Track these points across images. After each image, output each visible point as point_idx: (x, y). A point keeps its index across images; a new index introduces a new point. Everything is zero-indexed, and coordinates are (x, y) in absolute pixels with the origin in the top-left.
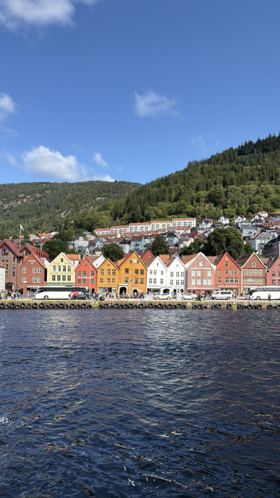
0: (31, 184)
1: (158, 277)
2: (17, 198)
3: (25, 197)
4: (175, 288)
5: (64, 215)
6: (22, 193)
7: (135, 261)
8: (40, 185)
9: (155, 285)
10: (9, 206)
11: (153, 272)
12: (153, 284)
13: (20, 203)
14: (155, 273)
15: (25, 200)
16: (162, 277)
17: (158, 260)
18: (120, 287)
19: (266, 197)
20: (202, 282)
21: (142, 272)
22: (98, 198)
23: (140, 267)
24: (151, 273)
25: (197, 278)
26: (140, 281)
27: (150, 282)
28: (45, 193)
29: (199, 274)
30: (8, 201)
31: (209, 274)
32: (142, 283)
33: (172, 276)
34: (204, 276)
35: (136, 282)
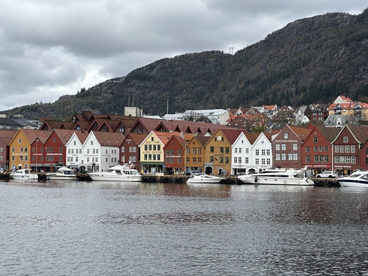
1: (243, 155)
4: (260, 168)
7: (219, 138)
9: (240, 164)
11: (238, 150)
12: (238, 163)
14: (240, 151)
16: (247, 156)
17: (243, 137)
18: (206, 166)
20: (287, 157)
21: (228, 150)
23: (225, 144)
24: (236, 151)
26: (224, 161)
31: (295, 148)
32: (227, 162)
33: (257, 154)
34: (289, 150)
35: (222, 161)
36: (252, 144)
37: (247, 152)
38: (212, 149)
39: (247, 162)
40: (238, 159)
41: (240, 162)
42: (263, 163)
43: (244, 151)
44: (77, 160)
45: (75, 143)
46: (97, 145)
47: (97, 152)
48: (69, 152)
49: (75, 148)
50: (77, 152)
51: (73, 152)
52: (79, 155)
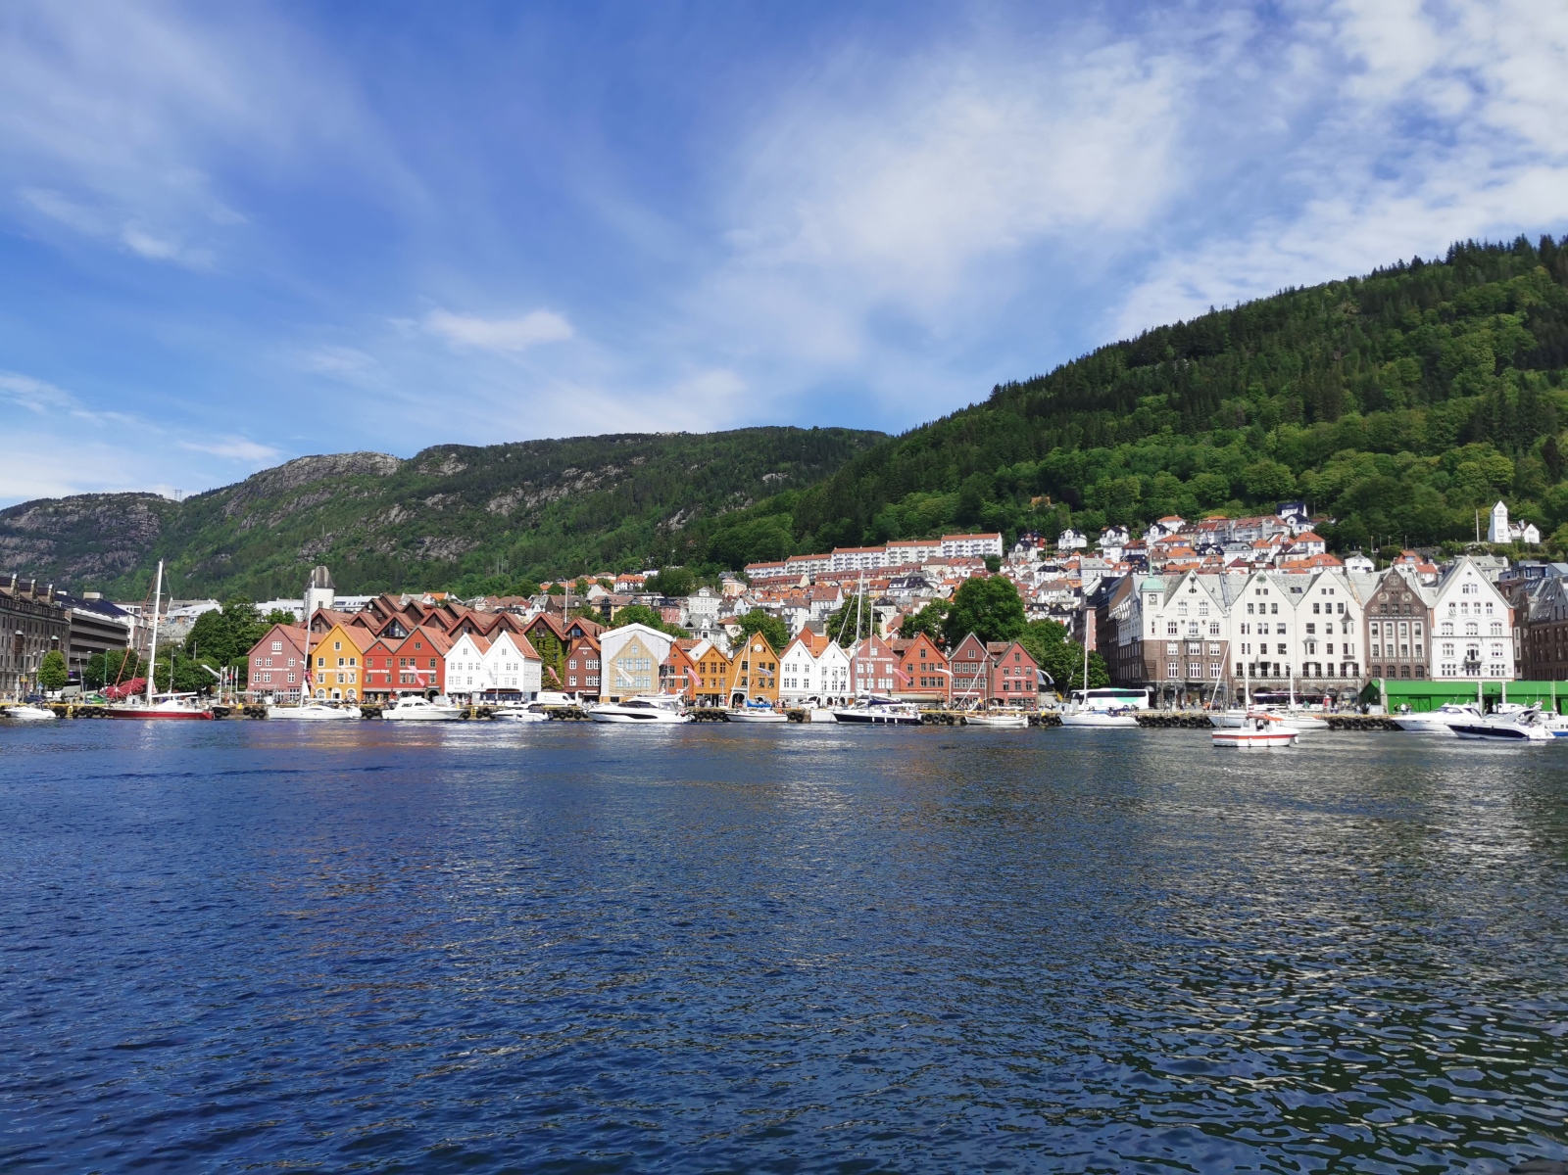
0: (594, 439)
1: (800, 676)
2: (557, 481)
3: (578, 477)
4: (830, 695)
5: (679, 522)
6: (570, 467)
7: (758, 648)
8: (618, 441)
9: (794, 689)
10: (538, 501)
11: (791, 667)
12: (790, 688)
13: (565, 491)
14: (795, 669)
15: (579, 485)
16: (807, 676)
17: (798, 647)
18: (733, 693)
19: (1184, 477)
20: (876, 683)
21: (772, 667)
22: (769, 476)
23: (769, 658)
24: (787, 669)
25: (865, 676)
26: (767, 683)
27: (786, 684)
28: (632, 464)
29: (871, 669)
30: (538, 488)
31: (889, 669)
32: (772, 684)
33: (825, 672)
34: (879, 672)
35: (762, 686)
36: (817, 657)
37: (807, 670)
38: (745, 666)
39: (806, 685)
40: (790, 682)
41: (794, 685)
42: (834, 687)
43: (801, 668)
44: (470, 682)
45: (465, 652)
46: (515, 656)
47: (516, 668)
48: (453, 668)
49: (465, 660)
50: (470, 668)
51: (460, 668)
52: (474, 673)
